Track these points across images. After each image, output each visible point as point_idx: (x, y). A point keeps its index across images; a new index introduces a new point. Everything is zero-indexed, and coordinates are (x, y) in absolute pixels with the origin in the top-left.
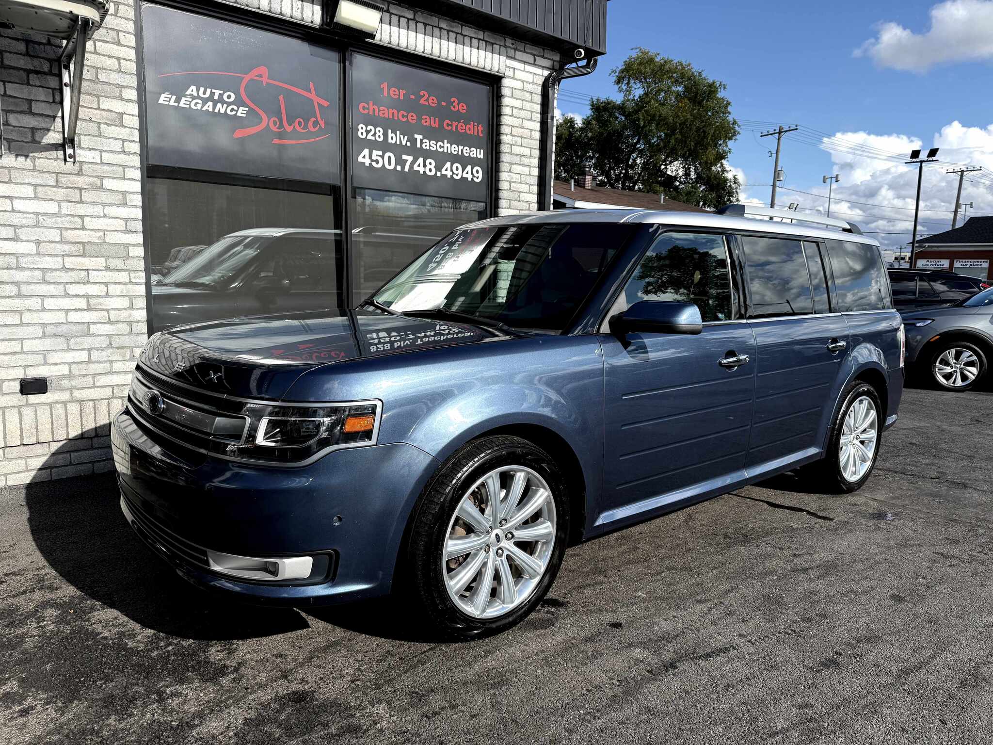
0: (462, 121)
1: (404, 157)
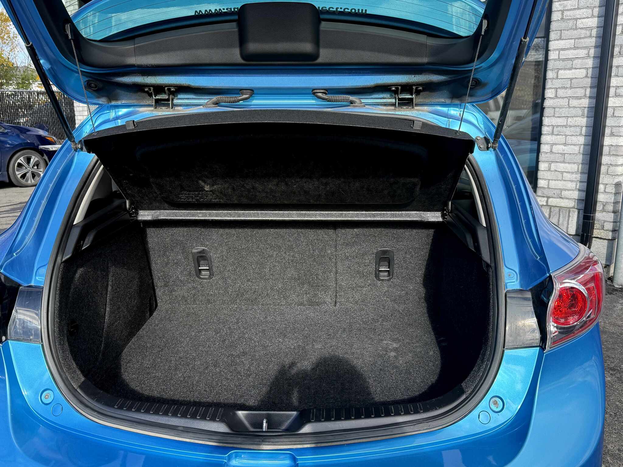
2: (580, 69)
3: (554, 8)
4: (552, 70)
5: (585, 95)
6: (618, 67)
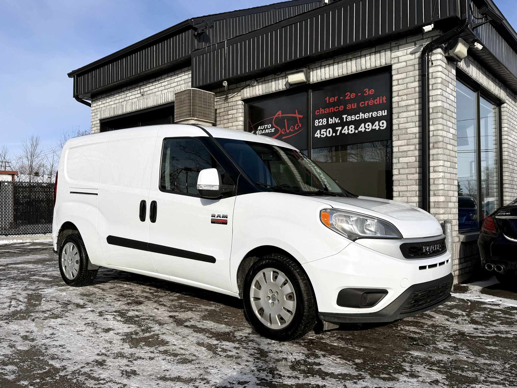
0: (371, 99)
1: (337, 128)
2: (412, 157)
3: (394, 123)
4: (395, 158)
5: (416, 172)
6: (433, 155)
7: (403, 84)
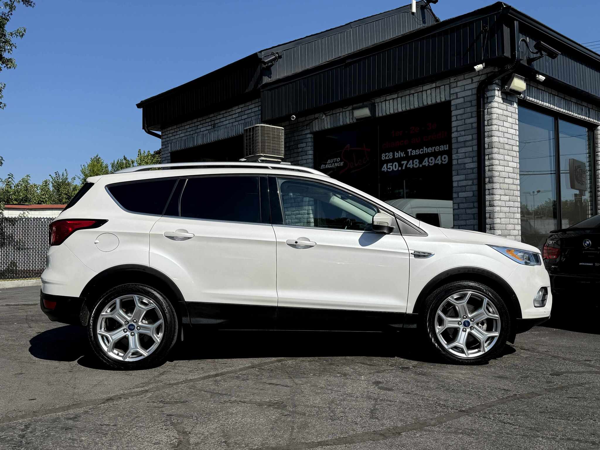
0: (434, 133)
1: (402, 162)
2: (470, 191)
3: (453, 158)
7: (461, 120)
